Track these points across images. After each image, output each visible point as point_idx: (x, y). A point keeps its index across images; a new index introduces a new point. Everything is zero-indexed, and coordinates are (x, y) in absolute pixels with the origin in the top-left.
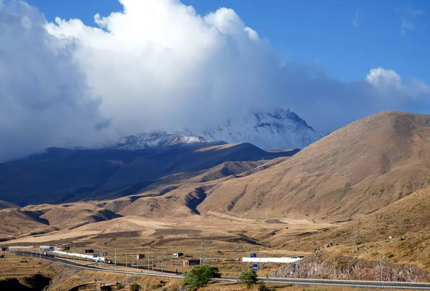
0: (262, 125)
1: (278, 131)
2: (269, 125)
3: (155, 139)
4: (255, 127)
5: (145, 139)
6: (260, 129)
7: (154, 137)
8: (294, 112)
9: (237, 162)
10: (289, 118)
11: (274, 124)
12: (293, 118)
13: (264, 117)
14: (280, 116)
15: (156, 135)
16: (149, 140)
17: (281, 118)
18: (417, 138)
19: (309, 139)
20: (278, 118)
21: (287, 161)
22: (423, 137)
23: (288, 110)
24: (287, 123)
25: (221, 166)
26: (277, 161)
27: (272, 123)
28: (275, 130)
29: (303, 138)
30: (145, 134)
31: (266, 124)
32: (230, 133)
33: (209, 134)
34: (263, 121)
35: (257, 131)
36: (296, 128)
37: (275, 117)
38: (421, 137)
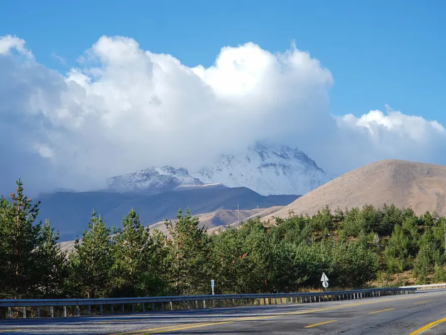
0: (266, 165)
1: (284, 173)
2: (274, 165)
3: (146, 180)
4: (259, 168)
5: (135, 180)
6: (263, 169)
7: (145, 177)
8: (302, 151)
9: (230, 210)
10: (297, 158)
11: (280, 165)
12: (302, 158)
13: (269, 157)
14: (287, 155)
15: (148, 175)
16: (139, 181)
17: (288, 158)
18: (415, 190)
19: (318, 182)
20: (284, 158)
21: (281, 211)
22: (423, 189)
23: (296, 149)
24: (295, 163)
25: (213, 214)
26: (272, 210)
27: (277, 163)
28: (281, 171)
29: (312, 181)
30: (135, 174)
31: (271, 164)
32: (231, 174)
33: (207, 175)
34: (268, 161)
35: (261, 172)
36: (305, 169)
37: (282, 156)
38: (420, 188)
